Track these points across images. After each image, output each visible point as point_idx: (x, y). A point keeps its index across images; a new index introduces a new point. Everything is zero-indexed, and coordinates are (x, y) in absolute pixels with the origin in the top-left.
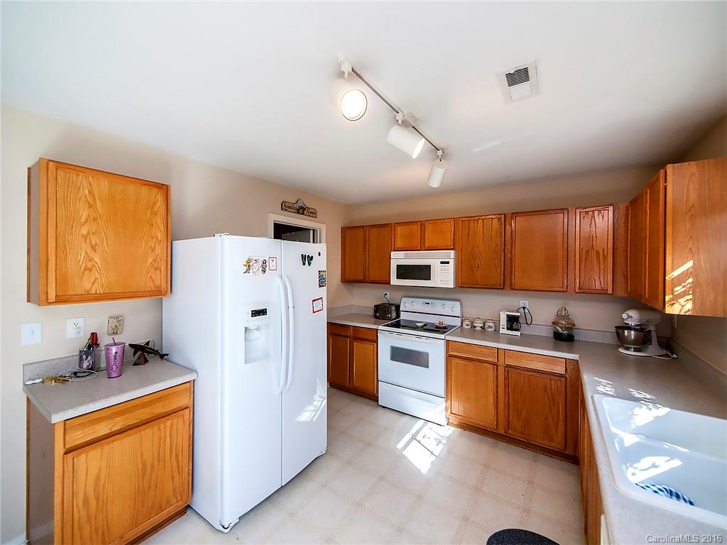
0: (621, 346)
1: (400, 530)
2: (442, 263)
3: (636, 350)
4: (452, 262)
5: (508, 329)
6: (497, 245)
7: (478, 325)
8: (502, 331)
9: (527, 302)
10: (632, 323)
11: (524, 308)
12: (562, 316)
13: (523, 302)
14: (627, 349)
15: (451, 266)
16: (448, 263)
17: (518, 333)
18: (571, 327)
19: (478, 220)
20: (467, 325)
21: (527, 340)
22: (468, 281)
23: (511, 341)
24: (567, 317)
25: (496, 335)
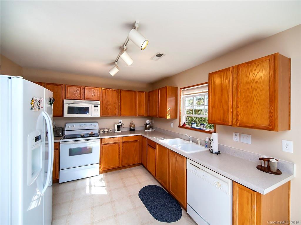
0: (146, 129)
1: (116, 216)
2: (94, 106)
3: (149, 130)
4: (99, 106)
5: (117, 130)
6: (116, 100)
7: (106, 131)
8: (115, 131)
9: (121, 120)
10: (148, 123)
11: (121, 122)
12: (132, 124)
13: (120, 120)
14: (147, 130)
15: (99, 108)
16: (97, 106)
17: (120, 131)
18: (134, 127)
19: (109, 90)
20: (102, 132)
21: (123, 133)
22: (105, 114)
23: (118, 134)
24: (133, 124)
25: (113, 133)
